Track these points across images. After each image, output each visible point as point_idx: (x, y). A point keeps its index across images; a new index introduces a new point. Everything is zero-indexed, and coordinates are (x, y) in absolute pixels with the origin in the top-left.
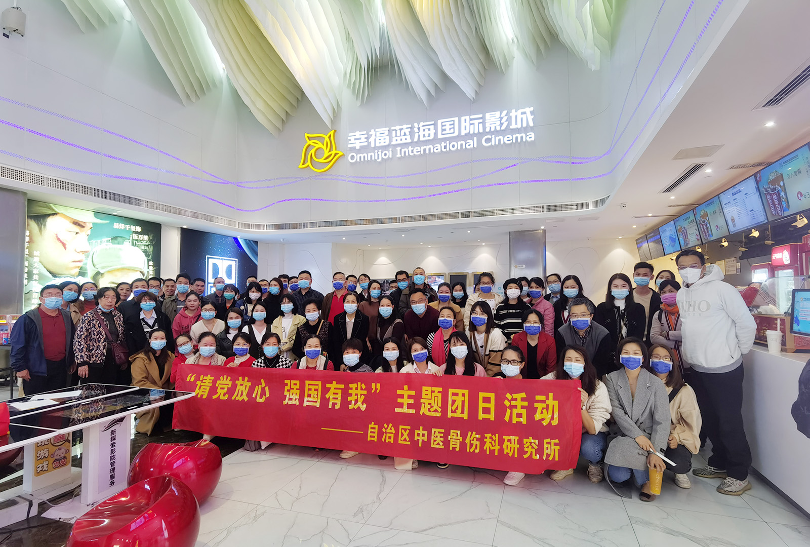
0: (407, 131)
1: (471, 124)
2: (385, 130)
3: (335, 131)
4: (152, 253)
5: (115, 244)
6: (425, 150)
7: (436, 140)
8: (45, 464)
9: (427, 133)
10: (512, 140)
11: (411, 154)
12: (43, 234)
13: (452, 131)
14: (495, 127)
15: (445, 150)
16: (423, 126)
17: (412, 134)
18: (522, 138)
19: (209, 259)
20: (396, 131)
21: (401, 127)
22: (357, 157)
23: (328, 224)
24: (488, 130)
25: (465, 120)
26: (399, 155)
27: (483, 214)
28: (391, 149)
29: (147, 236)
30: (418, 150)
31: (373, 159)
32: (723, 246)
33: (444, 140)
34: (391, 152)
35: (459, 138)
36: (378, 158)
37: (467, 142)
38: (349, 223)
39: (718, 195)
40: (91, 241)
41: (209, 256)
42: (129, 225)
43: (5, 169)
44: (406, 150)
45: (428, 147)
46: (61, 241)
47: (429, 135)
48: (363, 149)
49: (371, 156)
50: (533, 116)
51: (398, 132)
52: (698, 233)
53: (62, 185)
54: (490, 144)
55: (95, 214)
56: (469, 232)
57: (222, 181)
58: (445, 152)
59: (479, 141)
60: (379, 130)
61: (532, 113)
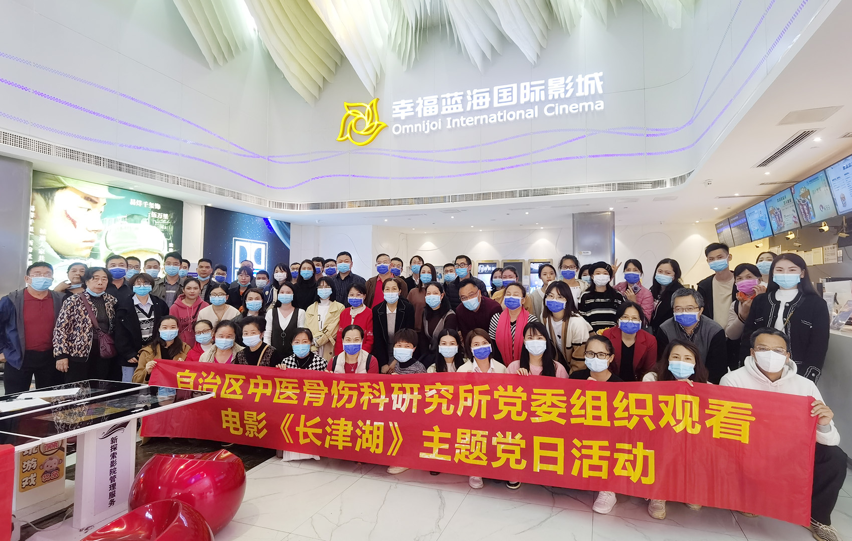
0: (459, 99)
1: (531, 91)
2: (434, 98)
3: (378, 100)
4: (172, 233)
5: (131, 222)
6: (479, 121)
7: (491, 109)
8: (32, 477)
9: (481, 101)
10: (578, 109)
11: (463, 125)
12: (50, 210)
13: (510, 98)
14: (559, 95)
15: (502, 120)
16: (477, 93)
17: (464, 102)
18: (589, 106)
19: (236, 242)
20: (446, 99)
21: (452, 95)
22: (402, 129)
23: (368, 203)
24: (550, 98)
25: (525, 87)
26: (449, 126)
27: (545, 192)
28: (440, 120)
29: (167, 214)
30: (471, 121)
31: (420, 130)
32: (823, 230)
33: (501, 109)
34: (440, 123)
35: (518, 106)
36: (426, 130)
37: (527, 111)
38: (392, 202)
39: (824, 170)
40: (104, 219)
41: (236, 238)
42: (147, 202)
43: (7, 135)
44: (457, 120)
45: (482, 117)
46: (70, 219)
47: (484, 104)
48: (408, 120)
49: (418, 128)
50: (602, 82)
51: (449, 100)
52: (796, 215)
53: (72, 154)
54: (553, 113)
55: (109, 189)
56: (527, 213)
57: (252, 155)
58: (501, 123)
59: (541, 111)
60: (427, 99)
61: (601, 79)
